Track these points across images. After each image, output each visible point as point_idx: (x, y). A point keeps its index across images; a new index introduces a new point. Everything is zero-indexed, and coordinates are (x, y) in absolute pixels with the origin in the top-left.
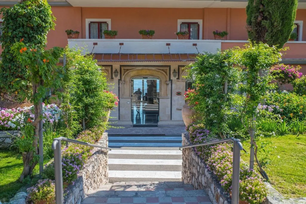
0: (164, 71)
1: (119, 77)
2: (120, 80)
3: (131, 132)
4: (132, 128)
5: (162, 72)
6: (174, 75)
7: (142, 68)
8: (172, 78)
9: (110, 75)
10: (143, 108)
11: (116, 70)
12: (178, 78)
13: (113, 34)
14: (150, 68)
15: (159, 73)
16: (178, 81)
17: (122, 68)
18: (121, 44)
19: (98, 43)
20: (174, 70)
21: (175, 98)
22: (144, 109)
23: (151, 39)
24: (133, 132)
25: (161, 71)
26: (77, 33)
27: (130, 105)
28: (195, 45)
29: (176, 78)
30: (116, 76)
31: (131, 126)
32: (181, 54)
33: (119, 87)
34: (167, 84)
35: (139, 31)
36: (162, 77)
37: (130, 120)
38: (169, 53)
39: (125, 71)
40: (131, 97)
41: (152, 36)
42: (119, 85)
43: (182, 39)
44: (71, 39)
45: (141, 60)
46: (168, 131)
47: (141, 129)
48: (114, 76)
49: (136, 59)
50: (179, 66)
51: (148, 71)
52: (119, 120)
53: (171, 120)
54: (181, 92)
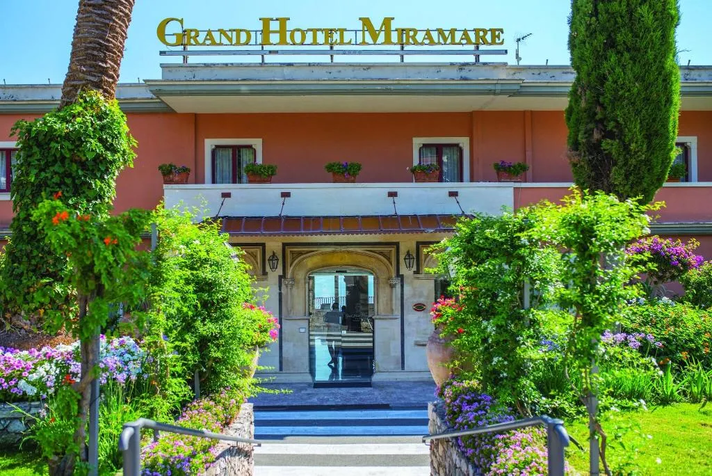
0: (384, 256)
1: (279, 271)
2: (282, 278)
3: (309, 401)
4: (310, 391)
5: (380, 256)
6: (408, 265)
7: (333, 249)
8: (404, 270)
9: (260, 265)
11: (274, 253)
12: (417, 272)
13: (266, 174)
14: (351, 249)
15: (373, 260)
16: (418, 278)
17: (288, 250)
18: (286, 195)
19: (233, 193)
20: (408, 253)
21: (412, 317)
23: (353, 182)
24: (315, 401)
25: (378, 255)
26: (185, 170)
27: (307, 334)
28: (453, 194)
29: (411, 272)
30: (274, 268)
31: (309, 384)
32: (423, 217)
33: (280, 294)
34: (392, 286)
35: (326, 164)
36: (379, 269)
37: (307, 370)
38: (393, 213)
39: (295, 255)
40: (308, 318)
41: (354, 175)
42: (280, 289)
43: (424, 181)
44: (170, 186)
45: (329, 230)
46: (395, 396)
47: (333, 393)
48: (268, 269)
49: (319, 229)
50: (418, 244)
51: (346, 256)
52: (280, 372)
53: (402, 369)
54: (425, 304)
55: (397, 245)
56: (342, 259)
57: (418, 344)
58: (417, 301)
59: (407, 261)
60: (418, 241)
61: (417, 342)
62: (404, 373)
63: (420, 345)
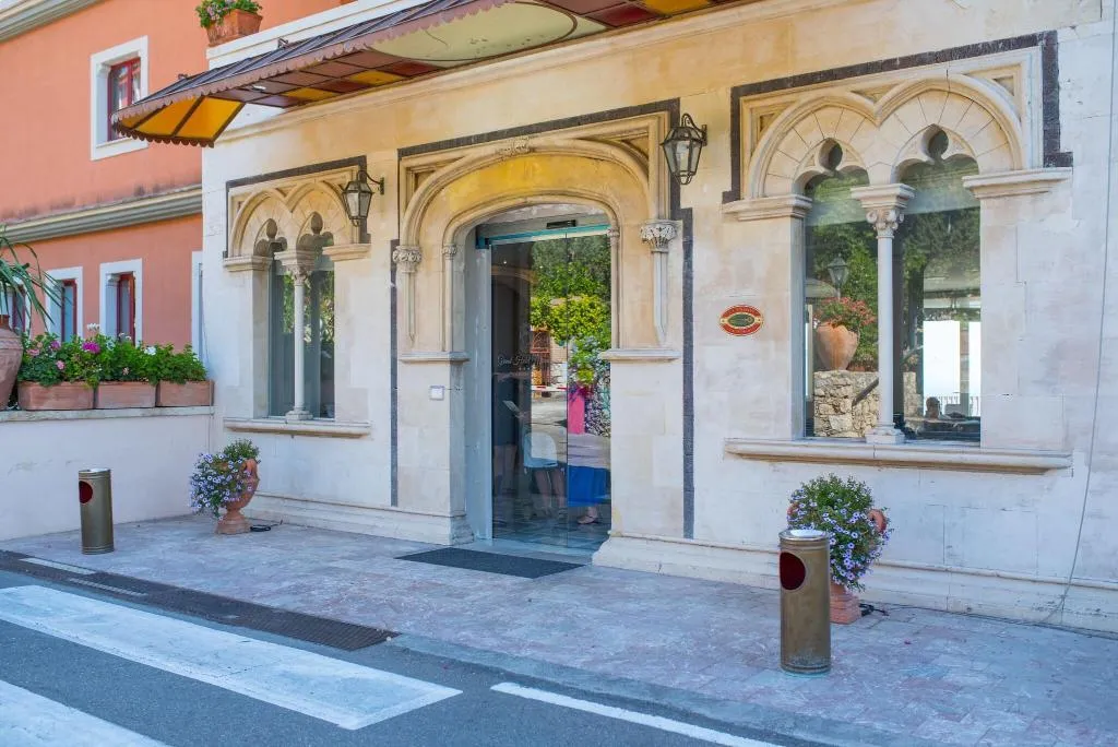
1: (392, 229)
5: (617, 153)
8: (695, 194)
12: (734, 194)
16: (736, 215)
21: (717, 352)
29: (717, 196)
34: (651, 249)
37: (446, 509)
42: (393, 280)
50: (737, 93)
51: (537, 165)
52: (393, 508)
53: (686, 536)
55: (666, 107)
56: (527, 176)
57: (738, 453)
58: (736, 297)
60: (737, 84)
61: (729, 442)
62: (692, 550)
63: (741, 455)
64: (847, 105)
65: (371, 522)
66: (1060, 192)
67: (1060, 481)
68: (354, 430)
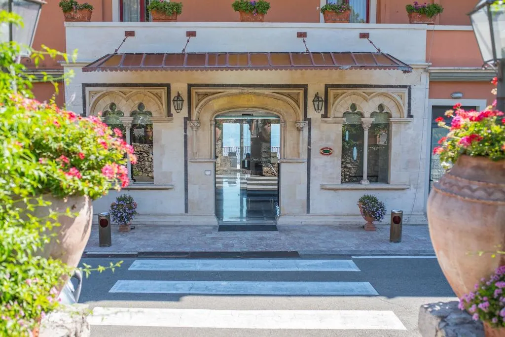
0: (292, 98)
1: (184, 112)
2: (187, 119)
3: (213, 246)
4: (216, 234)
5: (288, 99)
6: (317, 109)
7: (240, 91)
8: (312, 114)
9: (165, 106)
10: (242, 183)
11: (179, 95)
12: (325, 115)
13: (171, 11)
14: (258, 91)
15: (280, 102)
16: (326, 122)
17: (194, 91)
18: (191, 34)
19: (137, 31)
20: (317, 96)
21: (318, 160)
22: (245, 186)
23: (261, 21)
24: (219, 247)
25: (285, 97)
26: (88, 7)
27: (212, 178)
28: (364, 36)
29: (319, 115)
30: (179, 109)
31: (215, 227)
32: (336, 54)
33: (186, 136)
34: (299, 130)
35: (234, 2)
36: (286, 112)
37: (213, 212)
38: (305, 50)
39: (200, 97)
40: (214, 160)
41: (263, 13)
42: (185, 132)
43: (335, 21)
44: (72, 23)
45: (236, 65)
46: (302, 241)
47: (238, 237)
48: (173, 111)
49: (224, 64)
50: (327, 87)
51: (253, 98)
52: (186, 214)
53: (307, 213)
54: (332, 149)
55: (305, 87)
56: (248, 101)
57: (325, 189)
58: (325, 144)
59: (316, 103)
60: (327, 83)
61: (322, 186)
62: (309, 217)
63: (326, 189)
64: (361, 95)
65: (177, 220)
66: (411, 124)
67: (408, 192)
68: (167, 187)
